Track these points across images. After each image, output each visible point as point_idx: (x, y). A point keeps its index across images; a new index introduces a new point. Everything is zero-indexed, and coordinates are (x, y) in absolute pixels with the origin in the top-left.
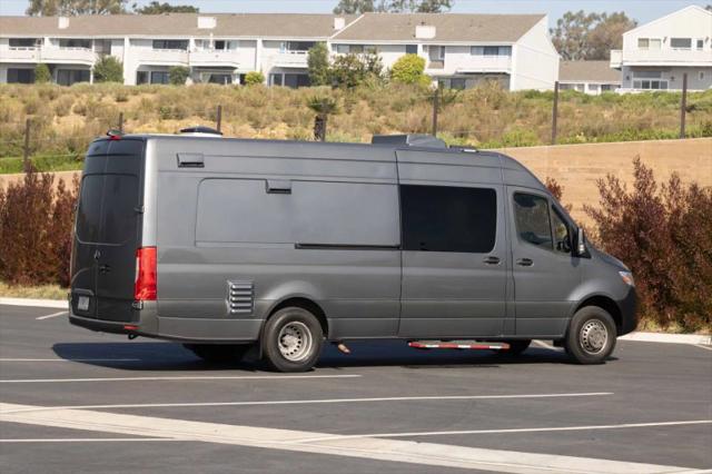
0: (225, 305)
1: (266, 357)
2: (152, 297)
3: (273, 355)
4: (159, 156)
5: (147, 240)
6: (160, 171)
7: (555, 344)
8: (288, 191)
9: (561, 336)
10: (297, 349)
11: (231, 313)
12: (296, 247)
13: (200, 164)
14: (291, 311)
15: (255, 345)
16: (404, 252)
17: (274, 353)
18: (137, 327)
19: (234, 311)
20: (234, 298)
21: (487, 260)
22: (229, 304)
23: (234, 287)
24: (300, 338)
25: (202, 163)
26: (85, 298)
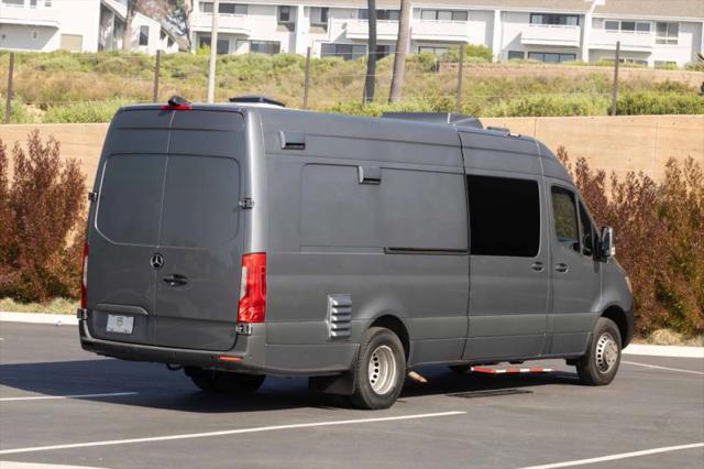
0: (325, 326)
1: (358, 394)
2: (260, 318)
3: (364, 389)
4: (267, 134)
5: (255, 244)
6: (267, 153)
7: (569, 362)
8: (377, 181)
9: (582, 353)
10: (382, 378)
11: (333, 338)
12: (386, 252)
13: (301, 145)
14: (380, 332)
15: (347, 376)
16: (472, 256)
17: (366, 387)
18: (242, 358)
19: (334, 334)
20: (335, 319)
21: (534, 265)
22: (330, 325)
23: (336, 303)
24: (377, 365)
25: (303, 144)
26: (125, 318)
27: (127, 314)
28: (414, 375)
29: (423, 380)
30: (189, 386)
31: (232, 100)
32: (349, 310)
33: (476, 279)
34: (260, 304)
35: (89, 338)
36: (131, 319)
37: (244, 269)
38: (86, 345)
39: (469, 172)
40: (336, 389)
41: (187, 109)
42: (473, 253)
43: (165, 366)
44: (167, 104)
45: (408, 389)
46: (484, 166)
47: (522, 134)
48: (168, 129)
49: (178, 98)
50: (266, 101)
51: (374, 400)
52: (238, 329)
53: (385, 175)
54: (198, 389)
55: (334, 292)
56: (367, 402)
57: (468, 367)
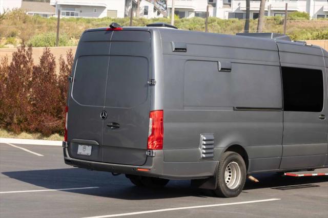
0: (199, 151)
1: (218, 188)
2: (160, 147)
3: (222, 186)
4: (164, 44)
5: (157, 105)
6: (164, 54)
8: (229, 70)
10: (233, 180)
11: (203, 158)
12: (234, 110)
13: (184, 50)
14: (231, 154)
15: (212, 179)
16: (284, 112)
17: (223, 185)
18: (150, 170)
19: (204, 156)
20: (204, 147)
21: (320, 116)
22: (202, 151)
23: (205, 139)
24: (230, 172)
25: (186, 49)
26: (87, 146)
27: (88, 145)
28: (252, 178)
29: (257, 181)
30: (128, 183)
31: (148, 26)
32: (212, 142)
33: (287, 125)
34: (160, 139)
35: (69, 158)
36: (90, 147)
37: (151, 119)
38: (67, 162)
39: (283, 65)
40: (206, 186)
41: (120, 30)
42: (285, 110)
43: (111, 173)
44: (109, 27)
45: (248, 185)
46: (292, 61)
47: (313, 44)
48: (109, 41)
49: (115, 24)
50: (166, 26)
51: (228, 192)
52: (147, 153)
53: (233, 67)
54: (133, 185)
55: (204, 132)
56: (224, 194)
57: (283, 173)
